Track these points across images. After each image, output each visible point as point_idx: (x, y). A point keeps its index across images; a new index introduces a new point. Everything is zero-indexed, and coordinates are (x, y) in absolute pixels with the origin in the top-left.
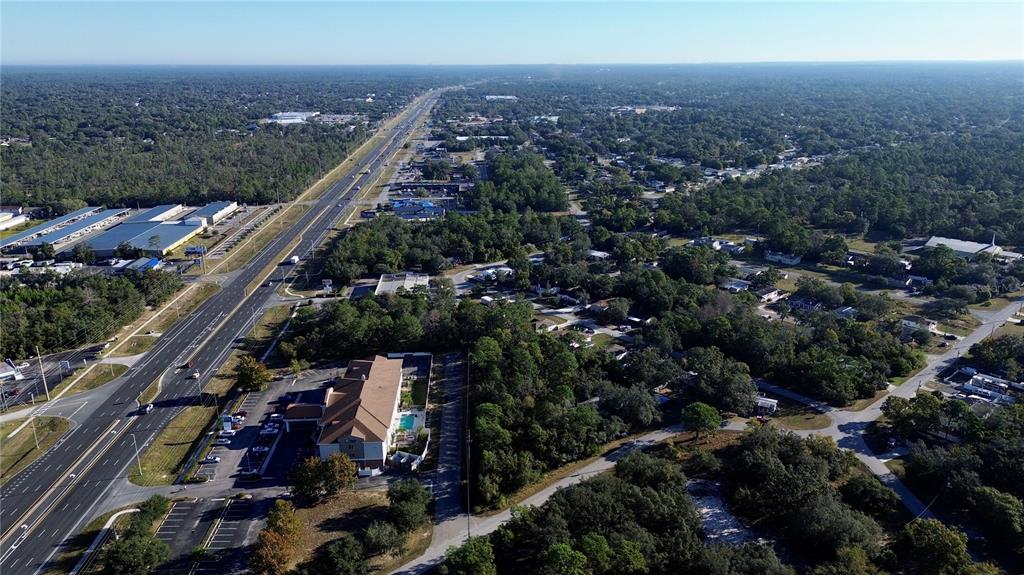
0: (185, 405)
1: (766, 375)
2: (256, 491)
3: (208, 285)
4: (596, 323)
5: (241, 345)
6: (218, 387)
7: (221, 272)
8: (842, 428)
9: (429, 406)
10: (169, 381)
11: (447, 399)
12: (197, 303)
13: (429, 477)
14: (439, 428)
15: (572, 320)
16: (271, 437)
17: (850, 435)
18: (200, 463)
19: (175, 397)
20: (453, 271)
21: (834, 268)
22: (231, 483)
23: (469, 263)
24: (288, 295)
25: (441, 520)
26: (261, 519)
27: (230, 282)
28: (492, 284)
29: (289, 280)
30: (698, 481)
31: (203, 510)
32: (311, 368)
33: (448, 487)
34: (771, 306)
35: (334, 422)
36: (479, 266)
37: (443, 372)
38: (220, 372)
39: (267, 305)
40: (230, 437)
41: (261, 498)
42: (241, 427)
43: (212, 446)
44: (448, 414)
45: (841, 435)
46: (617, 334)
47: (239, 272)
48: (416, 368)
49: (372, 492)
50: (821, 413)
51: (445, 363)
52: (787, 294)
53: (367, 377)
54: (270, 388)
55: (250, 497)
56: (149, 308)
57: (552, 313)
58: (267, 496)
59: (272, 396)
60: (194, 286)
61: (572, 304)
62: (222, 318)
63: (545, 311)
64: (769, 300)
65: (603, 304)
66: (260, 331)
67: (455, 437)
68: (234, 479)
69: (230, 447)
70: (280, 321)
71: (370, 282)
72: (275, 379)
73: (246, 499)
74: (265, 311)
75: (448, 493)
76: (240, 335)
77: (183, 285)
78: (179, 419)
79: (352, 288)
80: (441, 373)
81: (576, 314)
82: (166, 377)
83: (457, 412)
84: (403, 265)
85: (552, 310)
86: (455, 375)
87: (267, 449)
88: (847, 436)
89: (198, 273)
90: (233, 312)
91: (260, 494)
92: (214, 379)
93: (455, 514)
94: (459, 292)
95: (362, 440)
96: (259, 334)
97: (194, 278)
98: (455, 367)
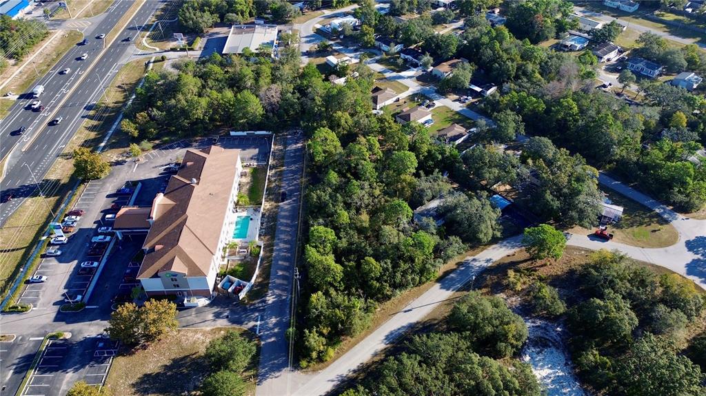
0: (26, 196)
1: (608, 167)
2: (76, 326)
3: (71, 31)
4: (437, 92)
5: (92, 113)
6: (61, 171)
7: (87, 15)
8: (691, 246)
9: (266, 205)
10: (15, 162)
11: (283, 197)
12: (58, 55)
13: (256, 310)
14: (273, 238)
15: (414, 87)
16: (103, 246)
17: (699, 256)
18: (28, 282)
19: (17, 185)
20: (302, 18)
21: (670, 17)
22: (52, 312)
23: (318, 9)
24: (144, 48)
25: (264, 377)
26: (76, 370)
27: (93, 28)
28: (338, 37)
29: (146, 28)
30: (538, 323)
31: (20, 354)
32: (154, 148)
33: (276, 325)
34: (612, 69)
35: (158, 247)
36: (327, 12)
37: (283, 158)
38: (66, 151)
39: (123, 61)
40: (62, 245)
41: (80, 338)
42: (74, 231)
43: (43, 256)
44: (284, 217)
45: (690, 257)
46: (457, 107)
47: (102, 16)
48: (257, 151)
49: (196, 332)
50: (666, 222)
51: (285, 145)
52: (627, 53)
53: (199, 179)
54: (111, 174)
55: (68, 336)
56: (12, 61)
57: (395, 78)
58: (86, 335)
59: (111, 187)
60: (58, 34)
61: (416, 66)
62: (78, 76)
63: (388, 75)
64: (608, 60)
65: (444, 69)
66: (113, 93)
67: (288, 250)
68: (56, 308)
69: (61, 259)
70: (133, 81)
71: (222, 31)
72: (118, 163)
73: (65, 340)
74: (121, 69)
75: (274, 335)
76: (92, 100)
77: (47, 33)
78: (16, 216)
79: (205, 40)
80: (282, 158)
81: (419, 79)
82: (13, 157)
83: (294, 215)
84: (254, 12)
85: (394, 74)
86: (294, 163)
87: (96, 264)
88: (696, 257)
89: (64, 16)
90: (89, 70)
91: (80, 332)
92: (59, 159)
93: (279, 368)
94: (306, 47)
95: (185, 275)
96: (111, 97)
97: (59, 23)
98: (296, 150)
